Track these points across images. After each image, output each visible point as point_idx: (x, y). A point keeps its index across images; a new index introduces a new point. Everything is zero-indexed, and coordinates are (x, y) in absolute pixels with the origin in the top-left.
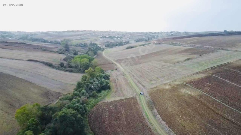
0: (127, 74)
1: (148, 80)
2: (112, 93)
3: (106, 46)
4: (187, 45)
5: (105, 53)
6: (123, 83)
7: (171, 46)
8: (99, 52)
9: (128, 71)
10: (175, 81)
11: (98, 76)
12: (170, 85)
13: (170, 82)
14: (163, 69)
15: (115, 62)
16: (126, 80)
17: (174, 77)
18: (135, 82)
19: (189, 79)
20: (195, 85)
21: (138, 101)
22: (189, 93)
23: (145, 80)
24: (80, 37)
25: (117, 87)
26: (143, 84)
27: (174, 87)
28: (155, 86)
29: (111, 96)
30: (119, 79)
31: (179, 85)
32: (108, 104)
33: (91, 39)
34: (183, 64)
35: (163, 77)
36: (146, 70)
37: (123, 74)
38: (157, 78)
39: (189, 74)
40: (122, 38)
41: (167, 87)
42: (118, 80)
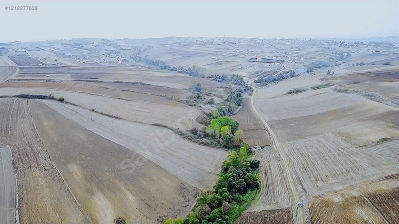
0: (284, 158)
1: (313, 179)
2: (261, 196)
3: (256, 82)
4: (393, 102)
5: (254, 100)
6: (277, 178)
7: (364, 99)
8: (245, 96)
9: (287, 152)
10: (351, 188)
11: (243, 166)
12: (342, 195)
13: (344, 189)
14: (339, 158)
15: (268, 127)
16: (281, 170)
17: (352, 179)
18: (293, 179)
19: (373, 189)
20: (380, 204)
21: (294, 218)
22: (366, 218)
23: (309, 177)
24: (216, 58)
25: (267, 186)
26: (304, 184)
27: (347, 200)
28: (321, 192)
29: (259, 201)
30: (272, 167)
31: (355, 198)
32: (255, 216)
33: (234, 64)
34: (373, 151)
35: (336, 175)
36: (312, 155)
37: (279, 159)
38: (327, 176)
39: (376, 178)
40: (283, 61)
41: (337, 199)
42: (270, 169)
